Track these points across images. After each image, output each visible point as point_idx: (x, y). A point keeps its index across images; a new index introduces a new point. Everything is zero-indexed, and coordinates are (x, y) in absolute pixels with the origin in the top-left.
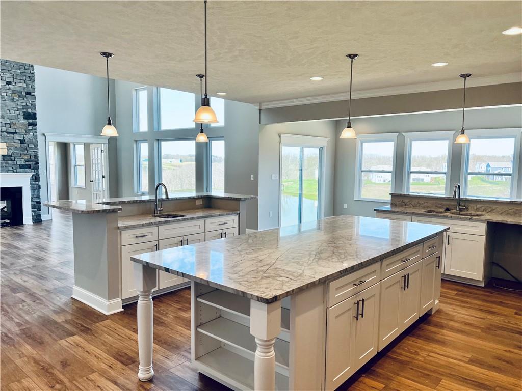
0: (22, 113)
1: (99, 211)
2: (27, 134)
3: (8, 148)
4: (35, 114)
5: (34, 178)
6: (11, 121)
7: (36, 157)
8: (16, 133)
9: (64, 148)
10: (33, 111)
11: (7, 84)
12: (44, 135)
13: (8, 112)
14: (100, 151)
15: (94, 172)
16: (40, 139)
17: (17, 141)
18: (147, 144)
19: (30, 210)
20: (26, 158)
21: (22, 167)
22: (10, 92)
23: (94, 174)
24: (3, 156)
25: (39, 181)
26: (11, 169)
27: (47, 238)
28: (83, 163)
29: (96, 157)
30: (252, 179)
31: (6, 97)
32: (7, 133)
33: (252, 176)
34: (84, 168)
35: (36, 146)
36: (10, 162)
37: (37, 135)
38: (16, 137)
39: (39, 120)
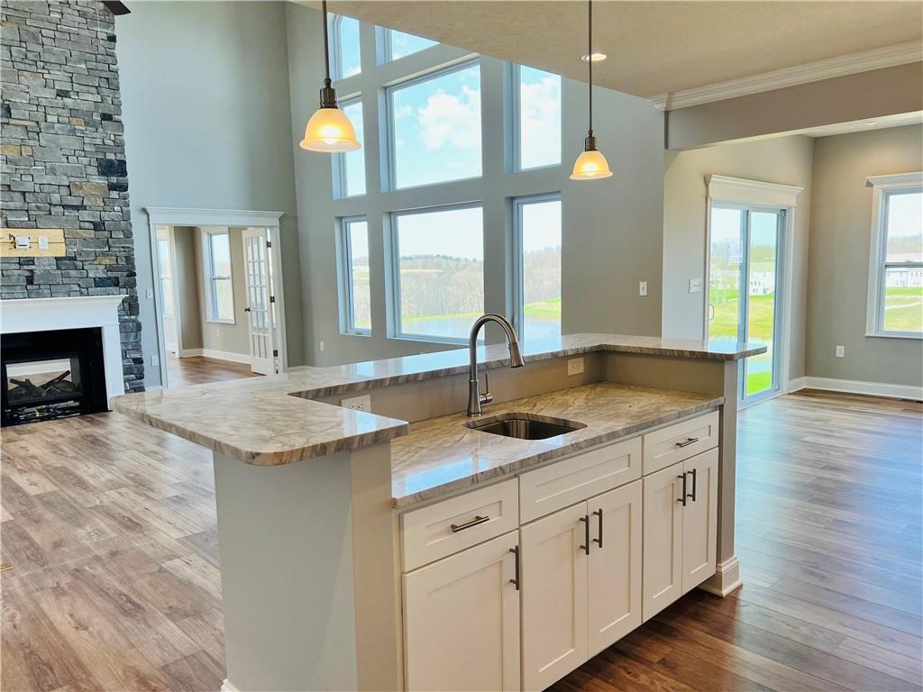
0: (94, 162)
1: (324, 447)
2: (108, 208)
3: (68, 241)
4: (123, 163)
5: (126, 305)
6: (72, 179)
7: (130, 259)
8: (85, 208)
9: (189, 239)
10: (119, 157)
11: (58, 95)
12: (144, 210)
13: (65, 160)
14: (262, 245)
15: (252, 289)
16: (137, 221)
17: (87, 225)
18: (365, 224)
19: (121, 377)
20: (108, 262)
21: (100, 283)
22: (66, 113)
23: (253, 295)
24: (57, 259)
25: (137, 314)
26: (77, 288)
27: (156, 448)
28: (228, 273)
29: (256, 258)
30: (643, 292)
31: (57, 126)
32: (64, 207)
33: (643, 285)
34: (230, 281)
35: (128, 235)
36: (73, 273)
37: (129, 211)
38: (85, 215)
39: (132, 177)
